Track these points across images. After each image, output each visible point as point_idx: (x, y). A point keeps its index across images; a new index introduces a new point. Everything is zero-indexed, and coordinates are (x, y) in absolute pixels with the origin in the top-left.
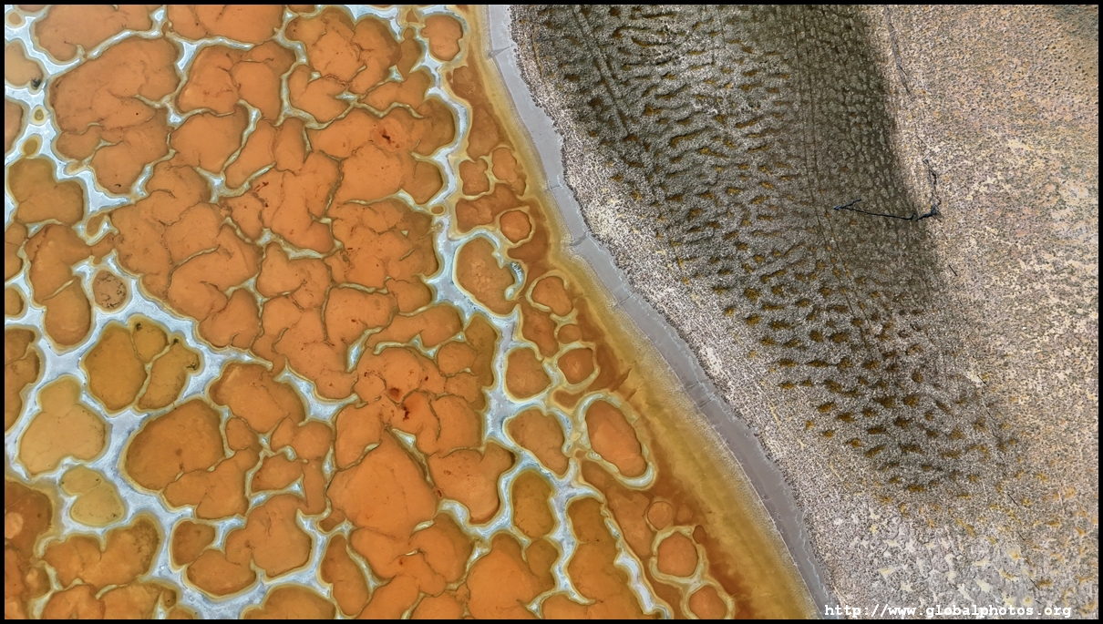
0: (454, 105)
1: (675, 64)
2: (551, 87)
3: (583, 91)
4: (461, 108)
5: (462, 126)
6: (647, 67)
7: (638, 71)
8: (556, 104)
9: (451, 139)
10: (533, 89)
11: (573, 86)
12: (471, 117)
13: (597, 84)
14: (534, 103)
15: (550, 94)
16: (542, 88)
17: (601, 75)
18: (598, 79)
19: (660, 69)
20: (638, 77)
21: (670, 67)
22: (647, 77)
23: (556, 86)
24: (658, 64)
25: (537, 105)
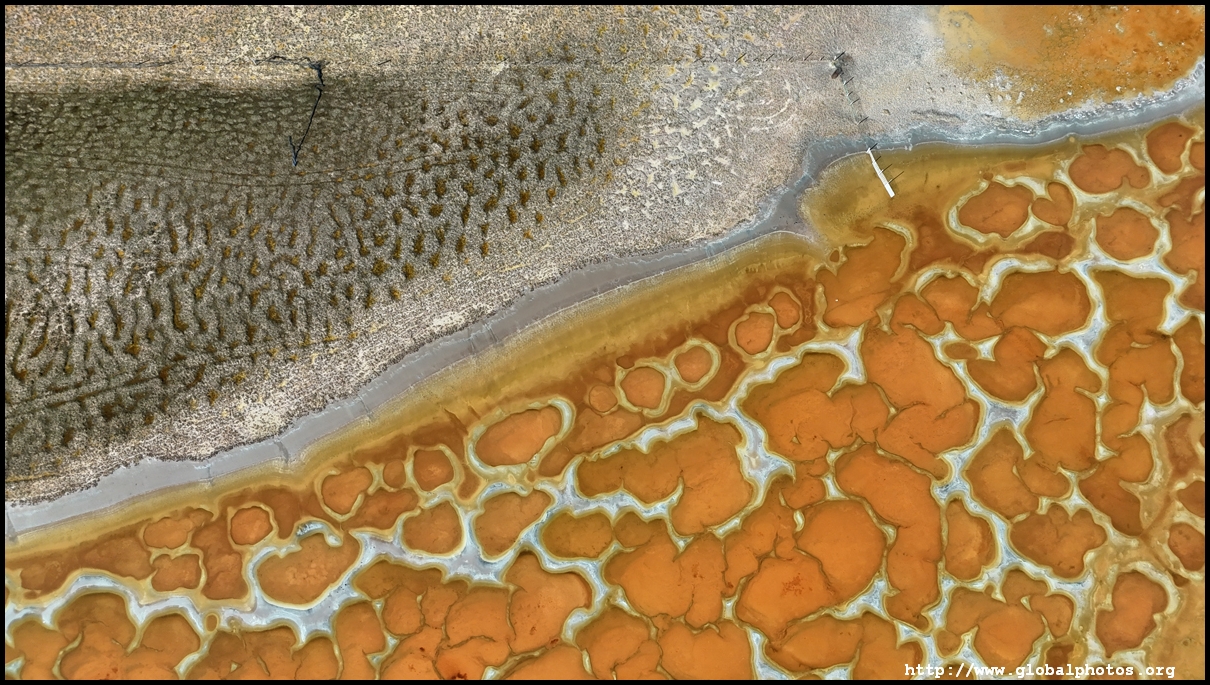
0: (74, 590)
1: (77, 312)
2: (74, 465)
3: (88, 426)
4: (78, 582)
5: (103, 582)
6: (75, 344)
7: (76, 355)
8: (99, 460)
9: (118, 599)
10: (72, 488)
11: (79, 438)
12: (93, 570)
13: (83, 407)
14: (92, 488)
15: (84, 468)
16: (73, 477)
17: (71, 401)
18: (76, 406)
19: (80, 330)
20: (85, 357)
21: (79, 318)
22: (87, 347)
23: (74, 458)
24: (72, 331)
25: (95, 485)
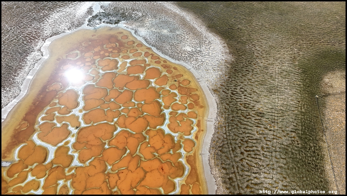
0: (186, 166)
1: (259, 175)
2: (217, 169)
3: (227, 174)
4: (188, 167)
5: (186, 173)
6: (250, 173)
7: (247, 173)
8: (217, 175)
10: (211, 168)
11: (224, 171)
12: (190, 172)
14: (211, 173)
15: (216, 171)
16: (214, 169)
17: (234, 171)
18: (233, 172)
19: (254, 175)
20: (246, 175)
21: (257, 175)
22: (249, 176)
23: (219, 170)
24: (253, 173)
